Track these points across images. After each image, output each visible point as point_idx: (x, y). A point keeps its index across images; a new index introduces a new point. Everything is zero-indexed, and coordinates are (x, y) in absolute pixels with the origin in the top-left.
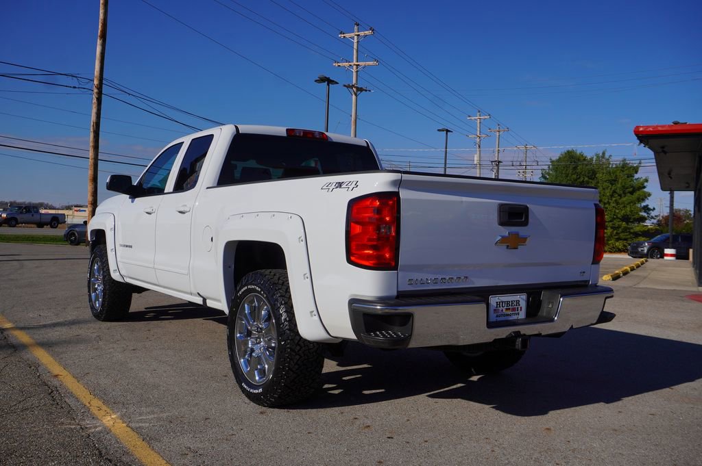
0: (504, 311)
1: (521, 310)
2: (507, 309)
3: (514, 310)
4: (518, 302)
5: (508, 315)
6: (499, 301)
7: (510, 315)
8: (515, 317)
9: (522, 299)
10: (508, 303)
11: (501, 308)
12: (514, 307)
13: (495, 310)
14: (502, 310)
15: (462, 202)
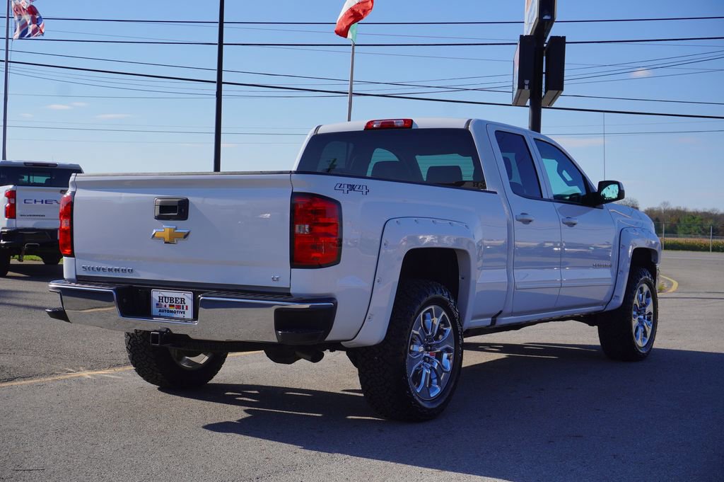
0: (168, 306)
1: (187, 309)
2: (170, 306)
3: (178, 307)
4: (183, 300)
5: (172, 312)
6: (161, 296)
7: (175, 312)
8: (181, 316)
9: (188, 297)
10: (171, 299)
11: (164, 303)
12: (179, 305)
13: (157, 304)
14: (165, 306)
15: (121, 197)
